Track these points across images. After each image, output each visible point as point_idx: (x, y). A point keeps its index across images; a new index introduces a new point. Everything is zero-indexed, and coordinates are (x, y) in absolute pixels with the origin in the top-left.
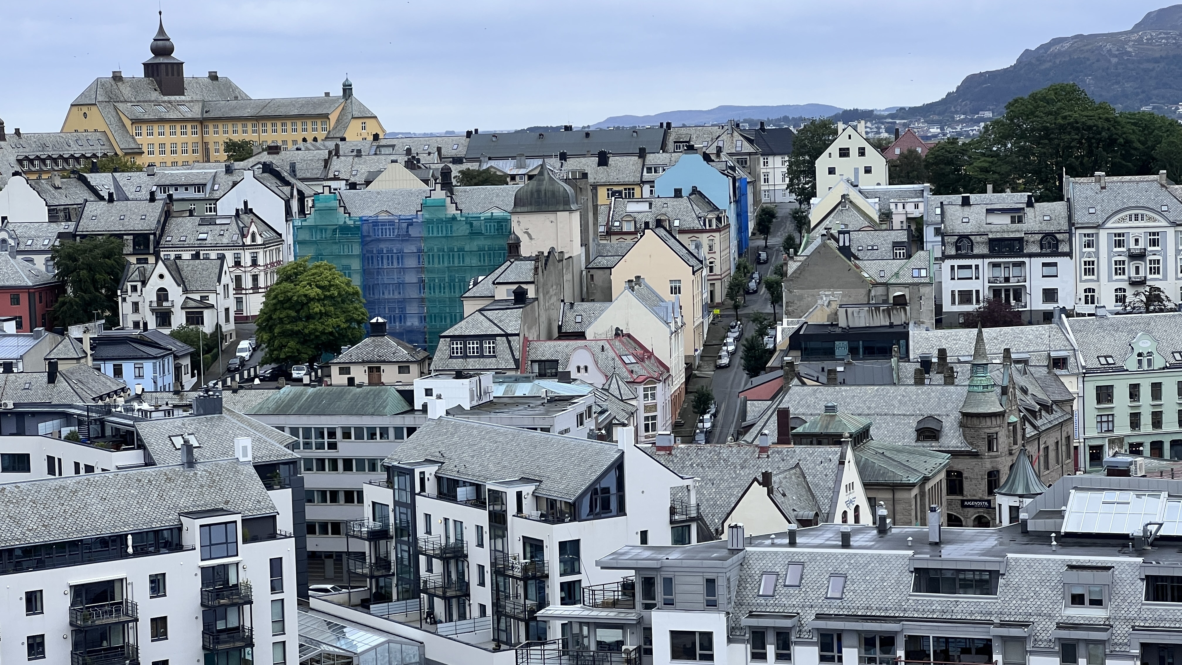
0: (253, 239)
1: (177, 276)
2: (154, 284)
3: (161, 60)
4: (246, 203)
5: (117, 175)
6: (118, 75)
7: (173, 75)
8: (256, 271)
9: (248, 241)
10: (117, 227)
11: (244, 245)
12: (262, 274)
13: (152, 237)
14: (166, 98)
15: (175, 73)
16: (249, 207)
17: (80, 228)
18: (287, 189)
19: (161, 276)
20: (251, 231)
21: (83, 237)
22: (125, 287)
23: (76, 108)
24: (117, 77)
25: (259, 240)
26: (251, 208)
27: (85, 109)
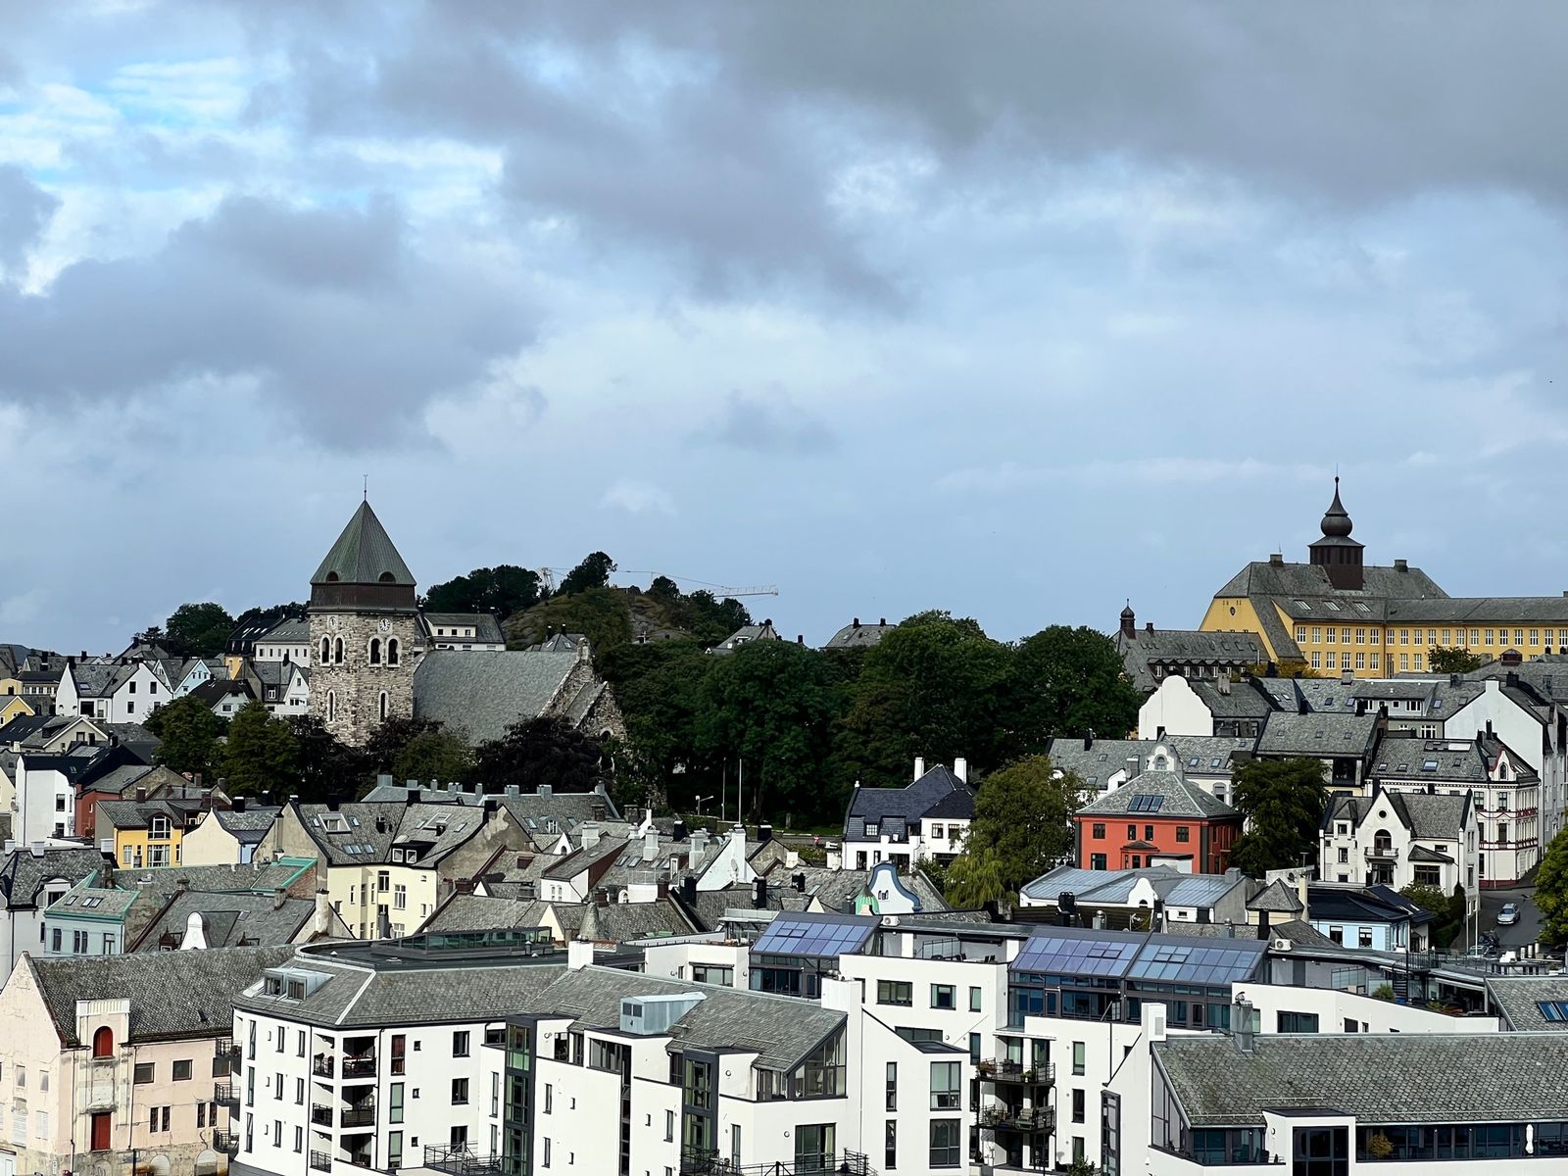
0: (1503, 774)
1: (1403, 815)
2: (1371, 824)
3: (1334, 541)
4: (1489, 725)
5: (1300, 682)
6: (1278, 559)
7: (1349, 562)
8: (1504, 818)
9: (1495, 776)
10: (1312, 747)
11: (1489, 781)
12: (1513, 822)
13: (1359, 763)
14: (1338, 593)
15: (1353, 560)
16: (1493, 731)
17: (1262, 746)
18: (1543, 710)
19: (1383, 814)
20: (1500, 762)
21: (1265, 757)
22: (1329, 826)
23: (1220, 601)
24: (1276, 562)
25: (1511, 776)
26: (1495, 734)
27: (1232, 603)
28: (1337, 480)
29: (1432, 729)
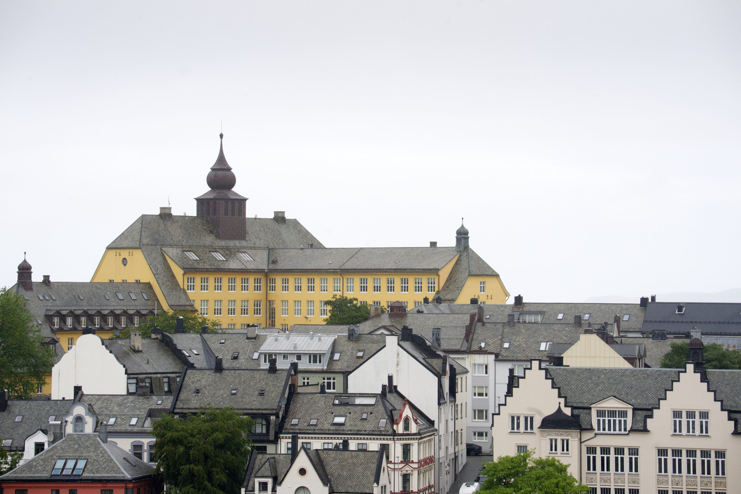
0: (407, 427)
1: (321, 471)
2: (292, 481)
3: (219, 194)
4: (390, 378)
5: (206, 336)
6: (167, 212)
7: (233, 214)
8: (407, 469)
9: (400, 428)
10: (227, 404)
11: (394, 434)
12: (416, 473)
13: (273, 418)
14: (223, 243)
15: (236, 212)
16: (395, 384)
17: (179, 405)
18: (436, 363)
19: (303, 472)
20: (404, 415)
21: (184, 415)
22: (250, 484)
23: (112, 253)
24: (166, 215)
25: (414, 428)
26: (396, 387)
27: (125, 254)
28: (221, 136)
29: (332, 381)
